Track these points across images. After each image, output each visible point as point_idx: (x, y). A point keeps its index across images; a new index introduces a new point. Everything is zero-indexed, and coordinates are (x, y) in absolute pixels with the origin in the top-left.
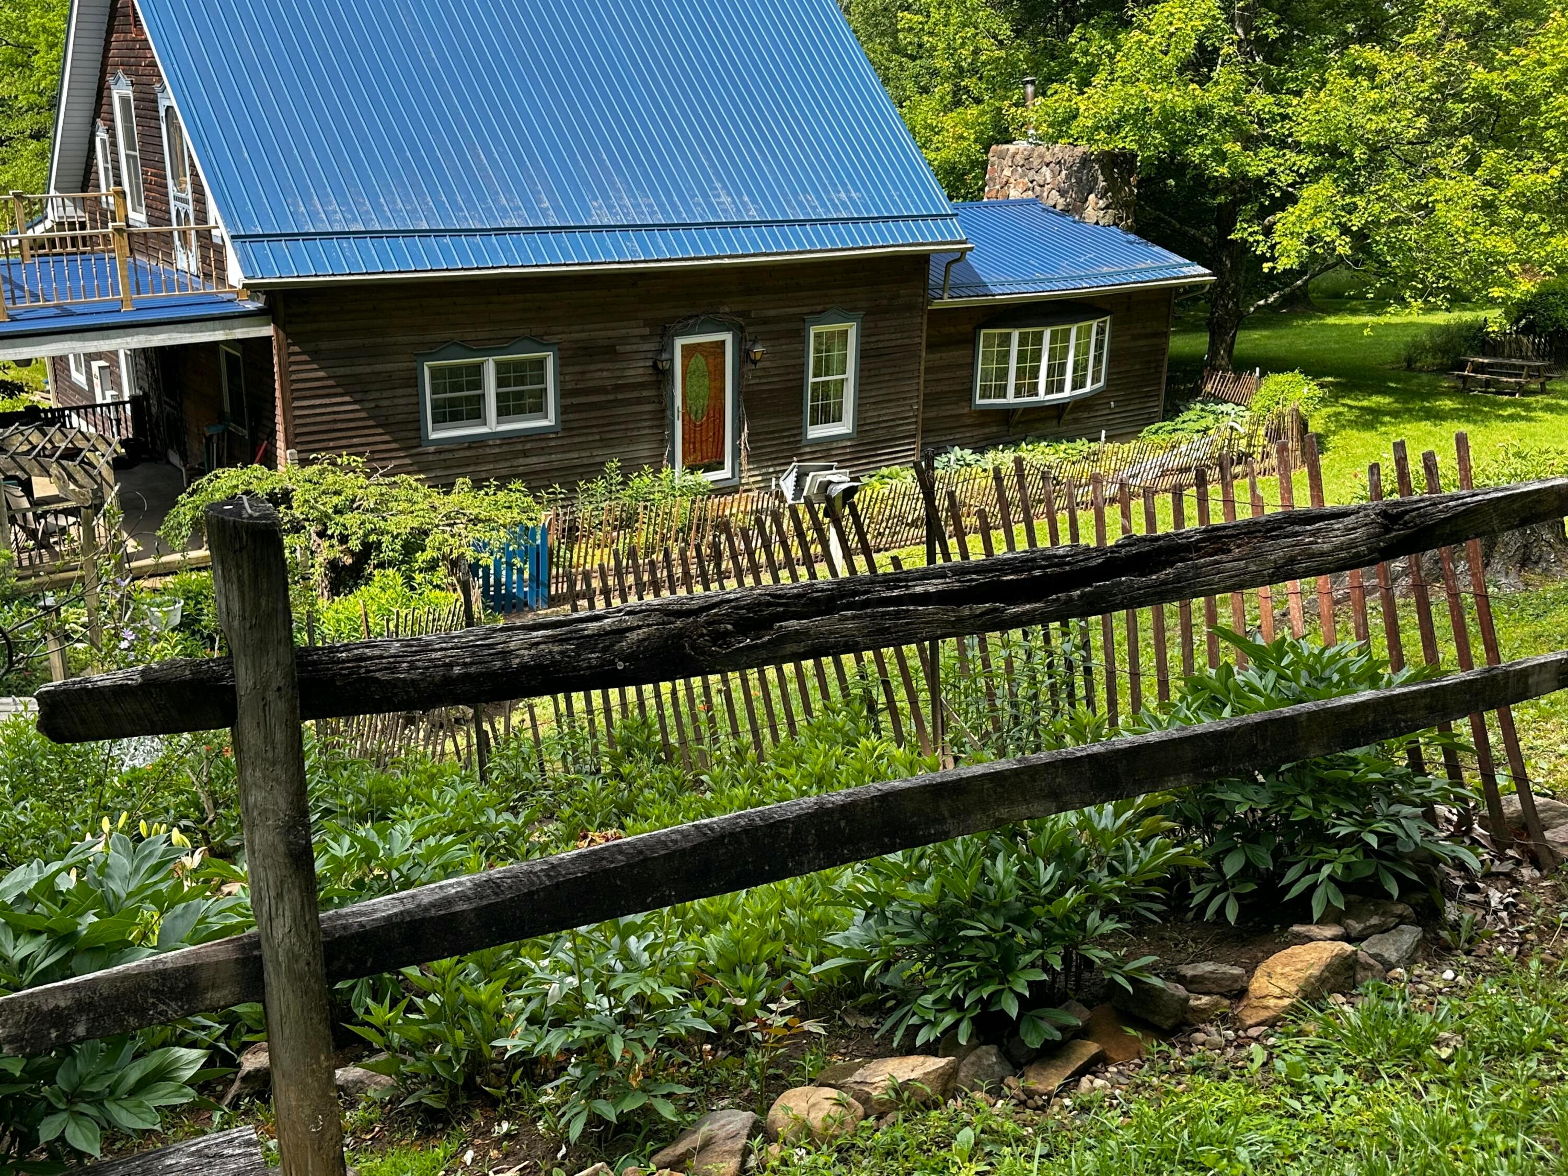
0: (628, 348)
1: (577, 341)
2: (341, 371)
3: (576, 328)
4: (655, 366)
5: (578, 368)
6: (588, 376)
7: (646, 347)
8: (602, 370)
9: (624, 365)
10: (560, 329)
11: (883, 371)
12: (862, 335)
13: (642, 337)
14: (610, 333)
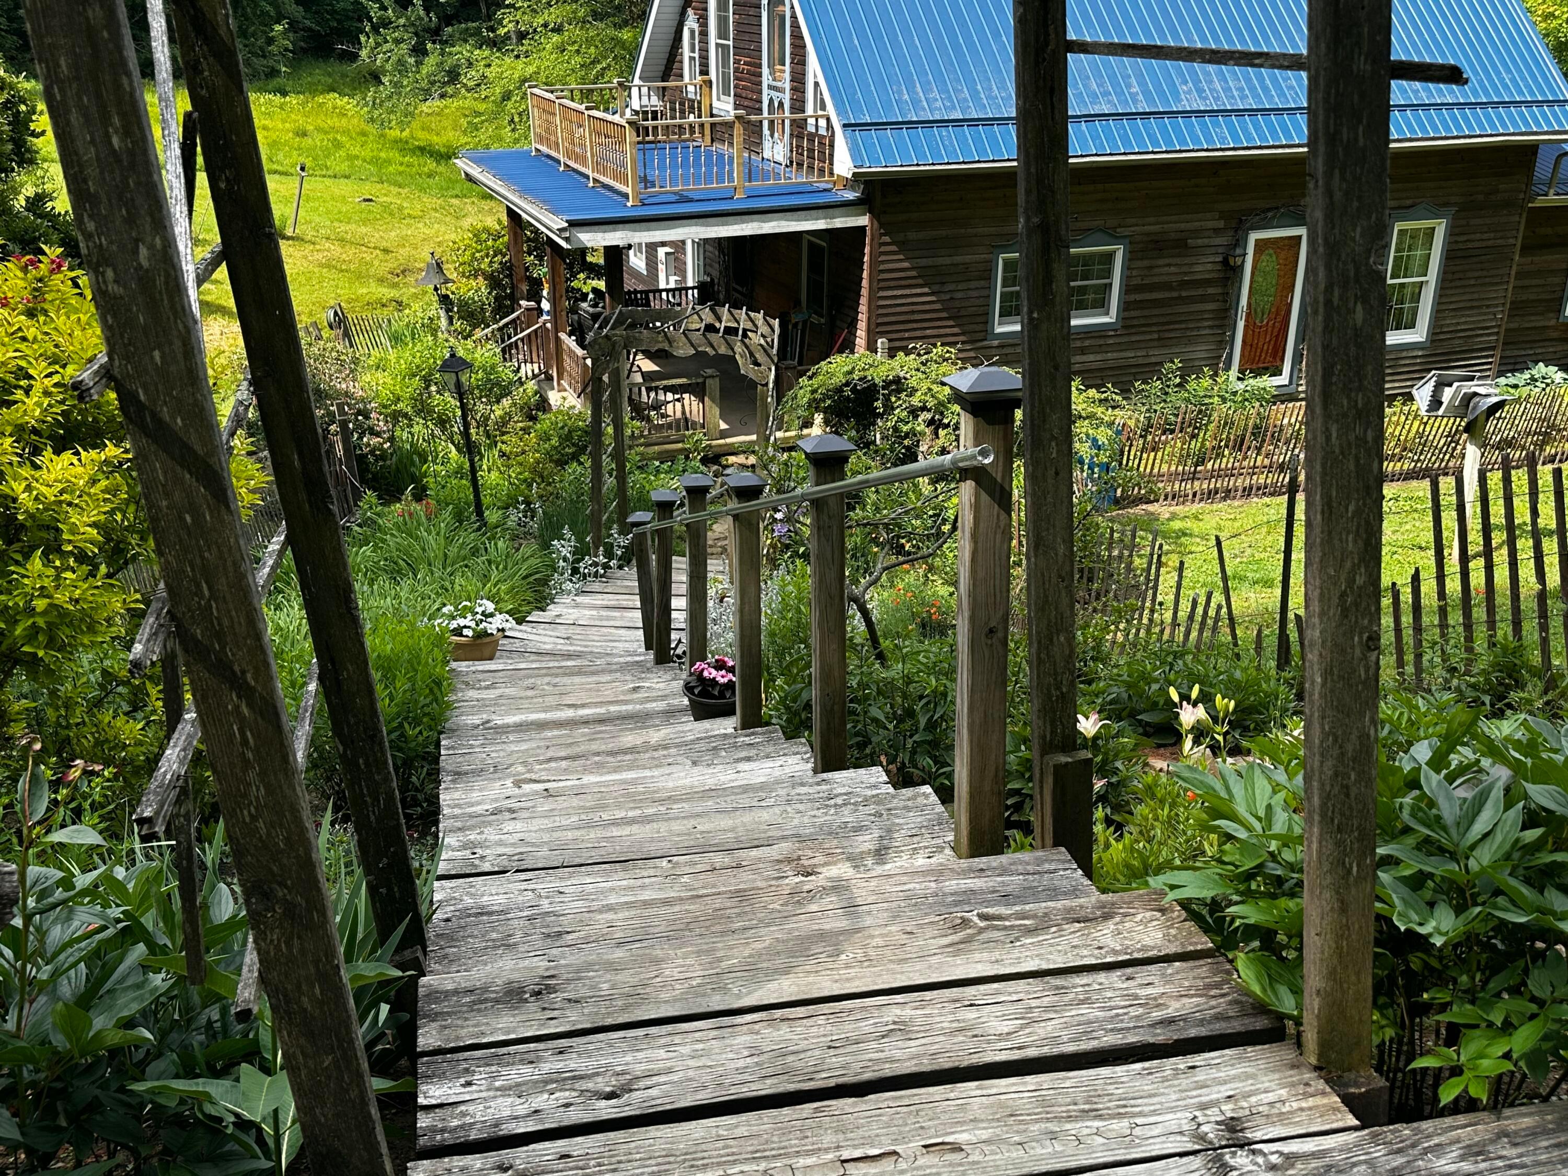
0: (1200, 242)
1: (1148, 234)
2: (924, 262)
3: (1152, 219)
4: (1225, 262)
5: (1146, 263)
6: (1156, 271)
7: (1218, 241)
8: (1169, 265)
9: (1193, 260)
10: (1134, 221)
11: (1470, 274)
12: (1451, 233)
13: (1216, 231)
14: (1183, 226)
